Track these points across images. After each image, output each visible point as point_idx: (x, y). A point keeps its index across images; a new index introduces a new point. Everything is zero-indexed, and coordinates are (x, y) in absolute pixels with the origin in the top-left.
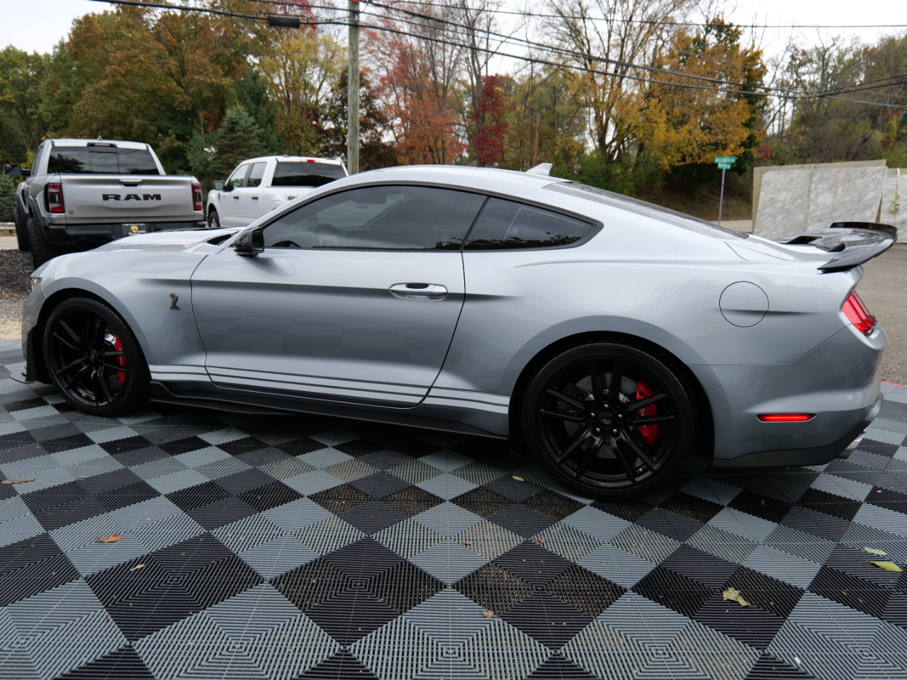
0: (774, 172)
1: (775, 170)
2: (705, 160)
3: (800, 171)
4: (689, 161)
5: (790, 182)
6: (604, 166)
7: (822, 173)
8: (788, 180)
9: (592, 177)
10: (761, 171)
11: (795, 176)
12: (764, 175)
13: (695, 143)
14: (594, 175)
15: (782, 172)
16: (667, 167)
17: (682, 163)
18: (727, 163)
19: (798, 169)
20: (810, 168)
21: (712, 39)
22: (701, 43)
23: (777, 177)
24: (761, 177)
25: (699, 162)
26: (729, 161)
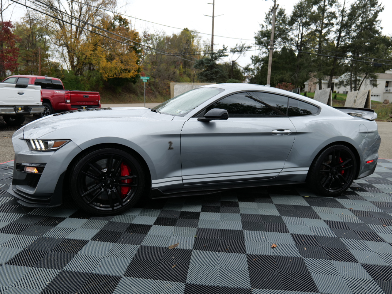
0: (178, 85)
1: (178, 84)
2: (122, 77)
3: (188, 85)
4: (115, 76)
5: (185, 89)
6: (75, 76)
7: (196, 87)
8: (184, 88)
9: (69, 81)
10: (173, 84)
11: (186, 87)
12: (175, 86)
13: (119, 69)
14: (71, 80)
15: (181, 85)
16: (105, 79)
17: (112, 77)
18: (146, 79)
19: (187, 84)
20: (191, 84)
21: (117, 23)
22: (113, 24)
23: (180, 87)
24: (174, 87)
25: (119, 77)
26: (146, 78)
